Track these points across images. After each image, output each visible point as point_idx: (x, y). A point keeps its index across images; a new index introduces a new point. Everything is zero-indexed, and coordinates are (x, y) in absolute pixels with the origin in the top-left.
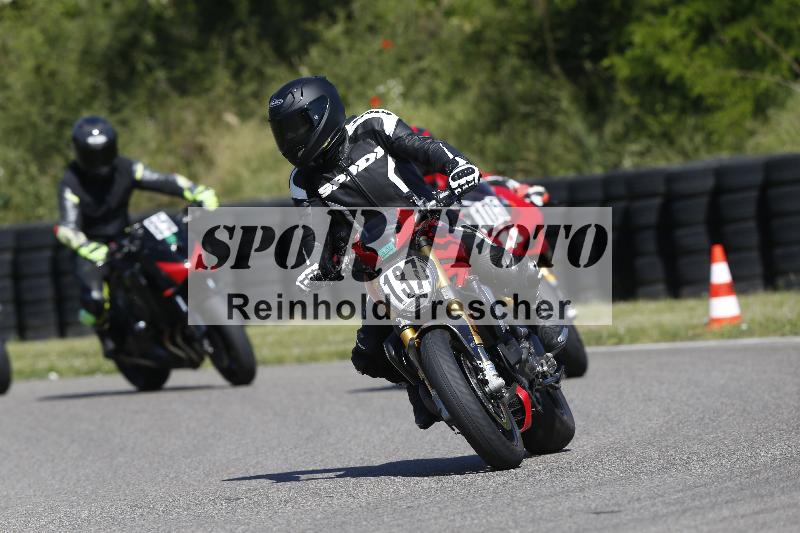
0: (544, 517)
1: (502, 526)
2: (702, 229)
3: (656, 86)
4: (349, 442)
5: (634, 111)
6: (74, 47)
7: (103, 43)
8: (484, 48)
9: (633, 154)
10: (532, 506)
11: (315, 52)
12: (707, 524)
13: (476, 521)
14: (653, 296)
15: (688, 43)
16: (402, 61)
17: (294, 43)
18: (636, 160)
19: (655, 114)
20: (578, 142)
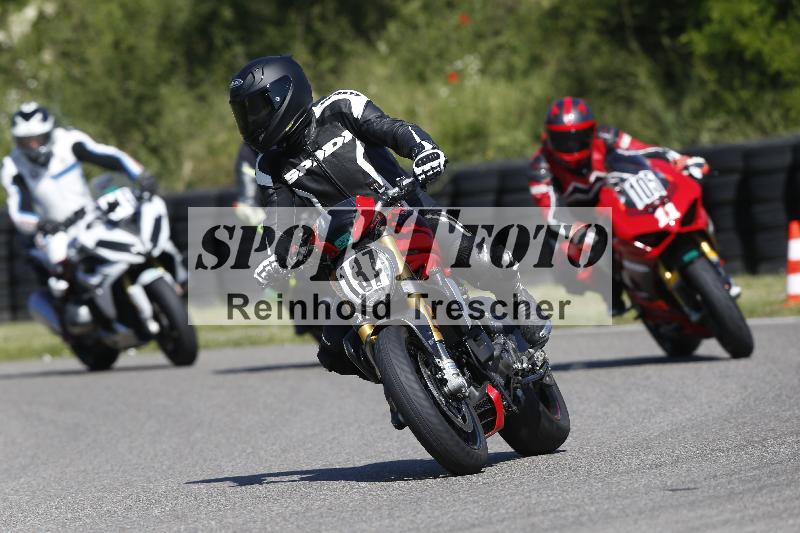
0: (620, 494)
1: (578, 502)
3: (734, 62)
5: (712, 87)
6: (153, 22)
7: (182, 17)
8: (563, 23)
9: (710, 130)
10: (608, 483)
11: (393, 28)
12: (784, 501)
13: (552, 498)
15: (766, 19)
16: (479, 36)
17: (372, 18)
18: (715, 135)
19: (732, 89)
20: (656, 118)
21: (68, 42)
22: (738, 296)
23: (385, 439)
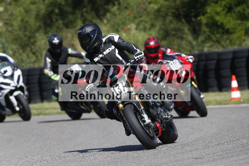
0: (179, 160)
1: (166, 162)
2: (229, 70)
3: (214, 26)
4: (119, 136)
5: (208, 33)
6: (33, 13)
7: (43, 12)
8: (161, 14)
10: (176, 156)
11: (108, 15)
12: (230, 162)
13: (158, 161)
14: (213, 91)
15: (224, 12)
16: (135, 18)
17: (102, 12)
18: (208, 48)
19: (214, 34)
20: (190, 43)
21: (7, 20)
22: (203, 98)
23: (106, 143)
